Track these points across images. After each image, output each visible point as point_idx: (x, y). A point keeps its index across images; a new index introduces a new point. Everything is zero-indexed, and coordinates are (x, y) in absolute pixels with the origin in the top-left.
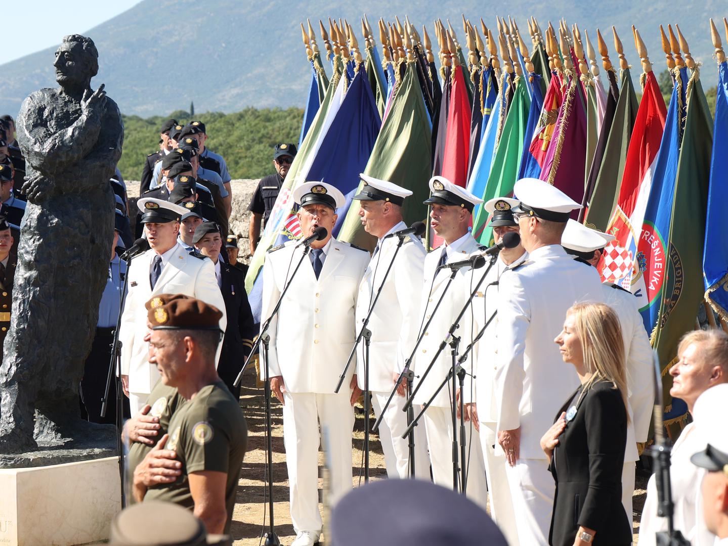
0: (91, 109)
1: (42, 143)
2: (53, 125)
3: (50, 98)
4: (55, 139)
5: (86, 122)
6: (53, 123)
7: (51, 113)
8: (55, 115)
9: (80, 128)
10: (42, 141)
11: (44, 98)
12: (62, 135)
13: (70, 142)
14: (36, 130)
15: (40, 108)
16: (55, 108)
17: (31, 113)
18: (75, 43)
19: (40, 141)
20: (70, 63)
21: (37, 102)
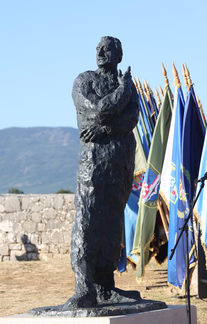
0: (126, 81)
1: (96, 103)
2: (99, 92)
3: (95, 76)
4: (106, 100)
5: (124, 89)
6: (99, 91)
7: (97, 85)
8: (100, 86)
9: (121, 93)
10: (96, 102)
11: (90, 76)
12: (109, 98)
13: (115, 102)
14: (90, 95)
15: (89, 82)
16: (99, 82)
17: (84, 85)
18: (110, 41)
19: (95, 101)
20: (108, 53)
21: (86, 78)
